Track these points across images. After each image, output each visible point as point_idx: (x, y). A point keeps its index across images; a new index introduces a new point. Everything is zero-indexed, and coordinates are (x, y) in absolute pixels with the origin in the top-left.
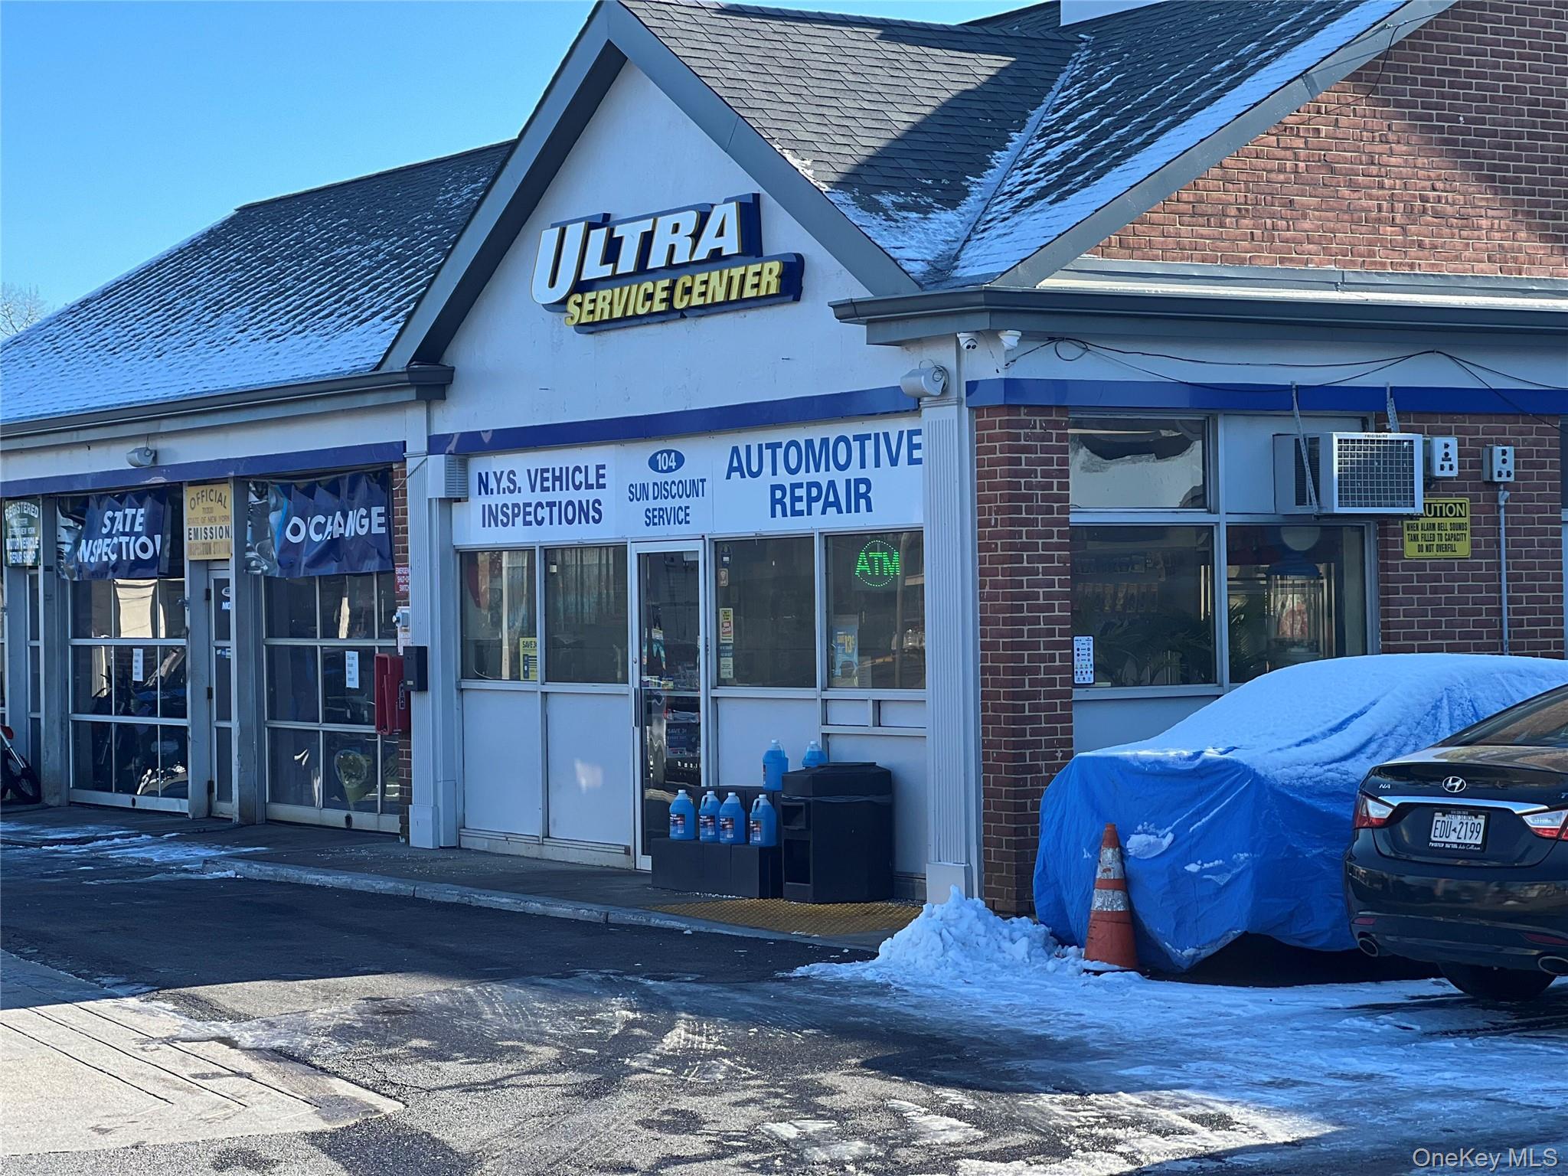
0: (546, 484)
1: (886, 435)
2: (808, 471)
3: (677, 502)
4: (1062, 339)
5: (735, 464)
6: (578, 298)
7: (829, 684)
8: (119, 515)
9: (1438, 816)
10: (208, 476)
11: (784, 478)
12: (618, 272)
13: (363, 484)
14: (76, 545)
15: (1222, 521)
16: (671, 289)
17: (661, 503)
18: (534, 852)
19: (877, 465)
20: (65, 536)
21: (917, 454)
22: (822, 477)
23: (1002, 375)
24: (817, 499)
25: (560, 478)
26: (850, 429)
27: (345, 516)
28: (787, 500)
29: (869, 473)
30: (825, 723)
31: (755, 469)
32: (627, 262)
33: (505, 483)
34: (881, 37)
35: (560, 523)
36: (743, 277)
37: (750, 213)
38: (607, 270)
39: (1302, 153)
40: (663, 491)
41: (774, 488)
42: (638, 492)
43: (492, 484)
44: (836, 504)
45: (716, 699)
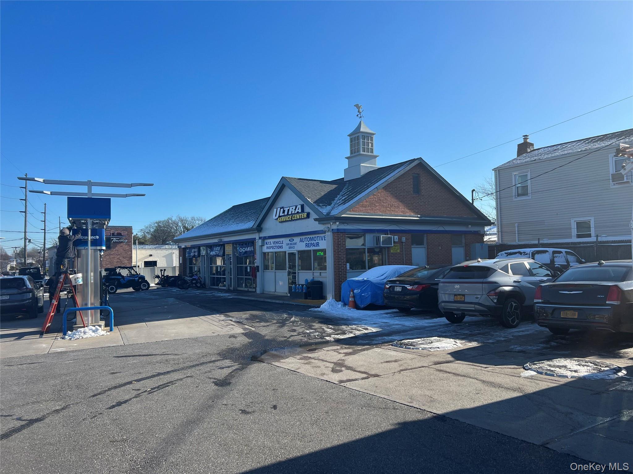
0: (275, 243)
1: (321, 236)
2: (311, 241)
3: (293, 246)
4: (345, 223)
5: (301, 240)
6: (279, 218)
7: (314, 270)
8: (216, 248)
9: (395, 287)
10: (228, 243)
11: (307, 242)
12: (285, 215)
13: (250, 243)
14: (210, 253)
15: (366, 247)
16: (292, 217)
17: (291, 246)
18: (274, 293)
19: (320, 240)
20: (209, 251)
21: (325, 239)
22: (313, 242)
23: (336, 228)
24: (312, 245)
25: (277, 243)
26: (316, 236)
27: (247, 248)
28: (308, 245)
30: (313, 275)
31: (303, 241)
32: (286, 213)
33: (269, 243)
34: (320, 183)
35: (277, 249)
36: (302, 215)
37: (302, 207)
38: (283, 214)
39: (376, 198)
40: (291, 244)
41: (306, 244)
42: (288, 244)
43: (268, 243)
44: (314, 246)
45: (298, 272)
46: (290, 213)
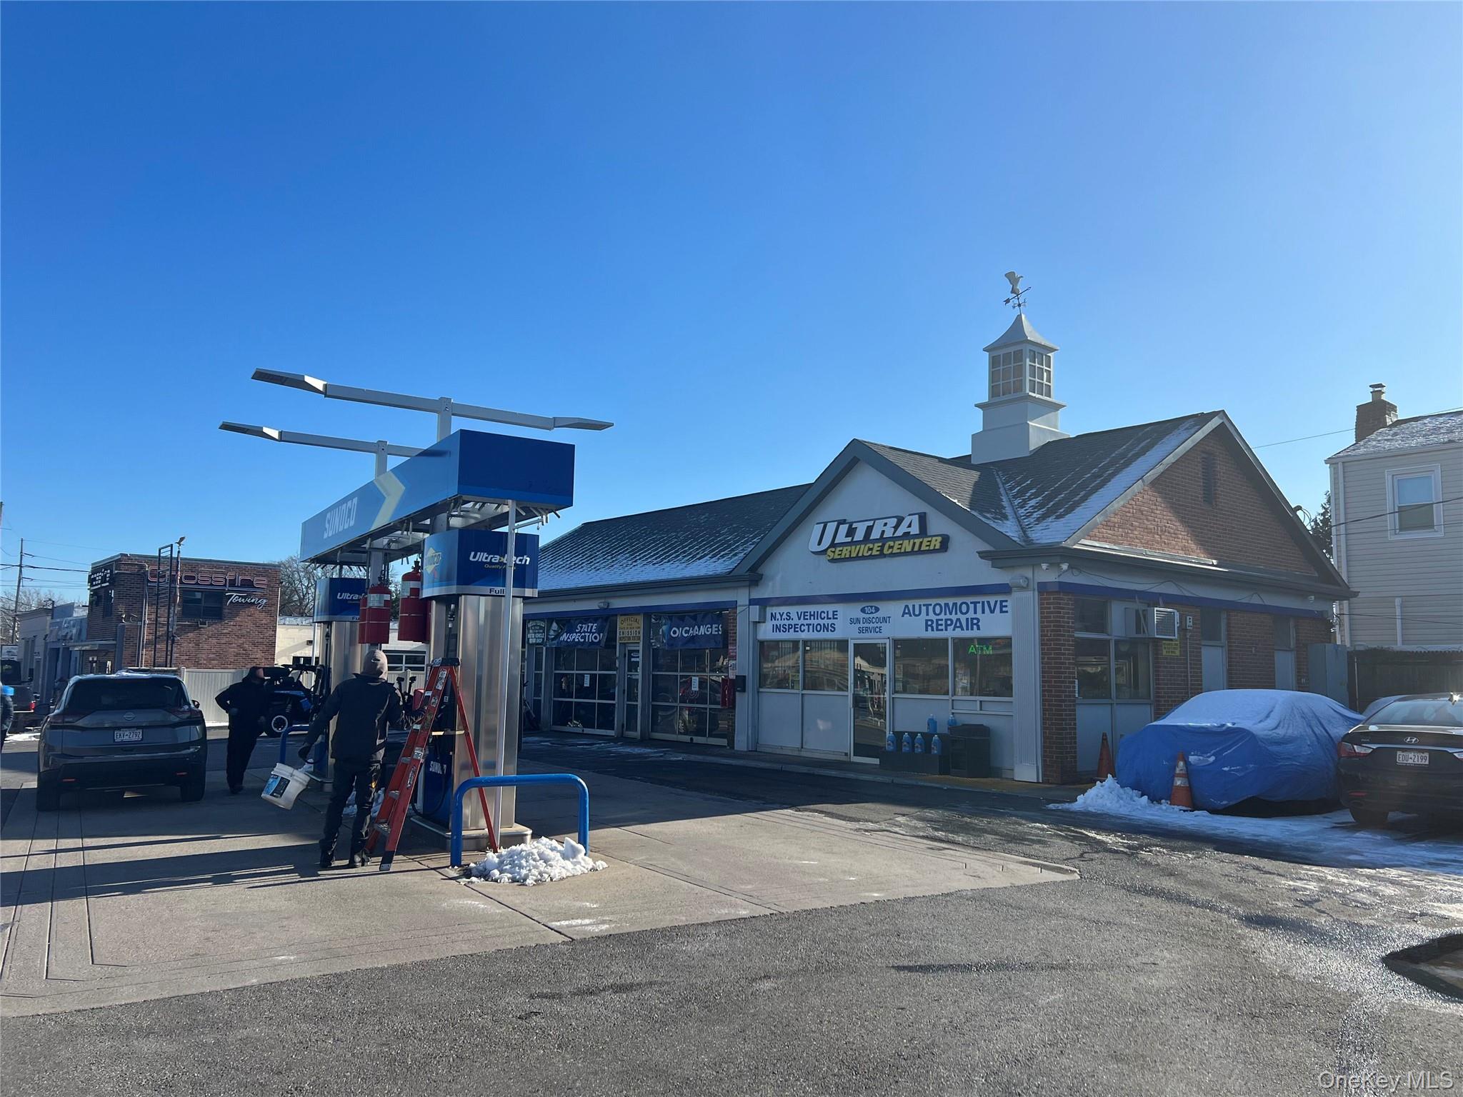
0: (806, 617)
1: (988, 602)
2: (945, 614)
3: (875, 625)
5: (907, 611)
6: (833, 550)
7: (954, 694)
8: (585, 625)
9: (1399, 753)
10: (627, 612)
11: (934, 618)
12: (854, 540)
15: (1114, 638)
16: (882, 547)
17: (866, 625)
18: (796, 753)
19: (983, 612)
21: (1004, 609)
22: (954, 617)
23: (1058, 580)
24: (950, 625)
25: (814, 615)
26: (969, 600)
27: (699, 628)
28: (934, 625)
29: (979, 615)
30: (954, 708)
31: (917, 613)
32: (859, 536)
33: (785, 616)
34: (939, 462)
35: (813, 631)
36: (921, 543)
37: (923, 518)
38: (849, 539)
40: (868, 620)
41: (927, 621)
42: (855, 621)
43: (779, 617)
44: (961, 627)
45: (893, 698)
46: (875, 535)
